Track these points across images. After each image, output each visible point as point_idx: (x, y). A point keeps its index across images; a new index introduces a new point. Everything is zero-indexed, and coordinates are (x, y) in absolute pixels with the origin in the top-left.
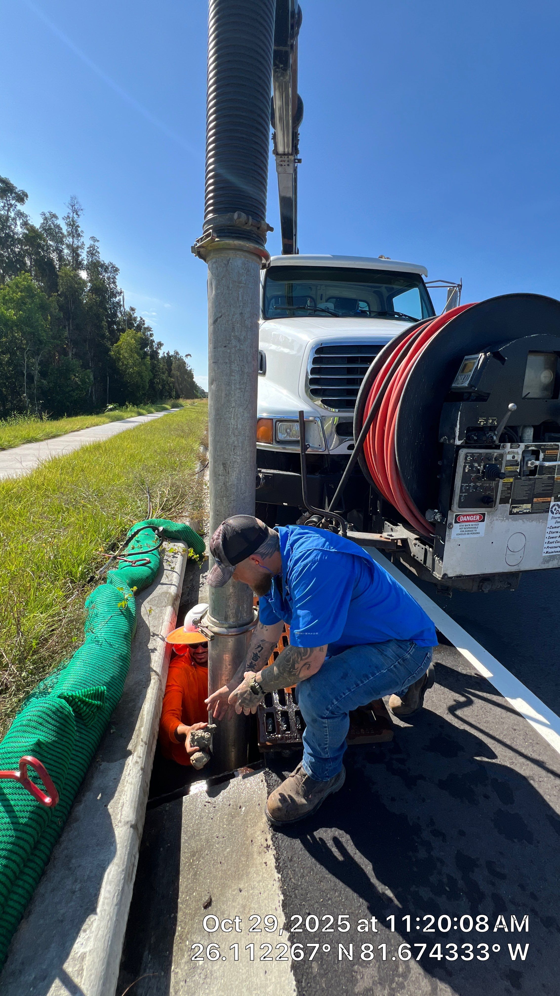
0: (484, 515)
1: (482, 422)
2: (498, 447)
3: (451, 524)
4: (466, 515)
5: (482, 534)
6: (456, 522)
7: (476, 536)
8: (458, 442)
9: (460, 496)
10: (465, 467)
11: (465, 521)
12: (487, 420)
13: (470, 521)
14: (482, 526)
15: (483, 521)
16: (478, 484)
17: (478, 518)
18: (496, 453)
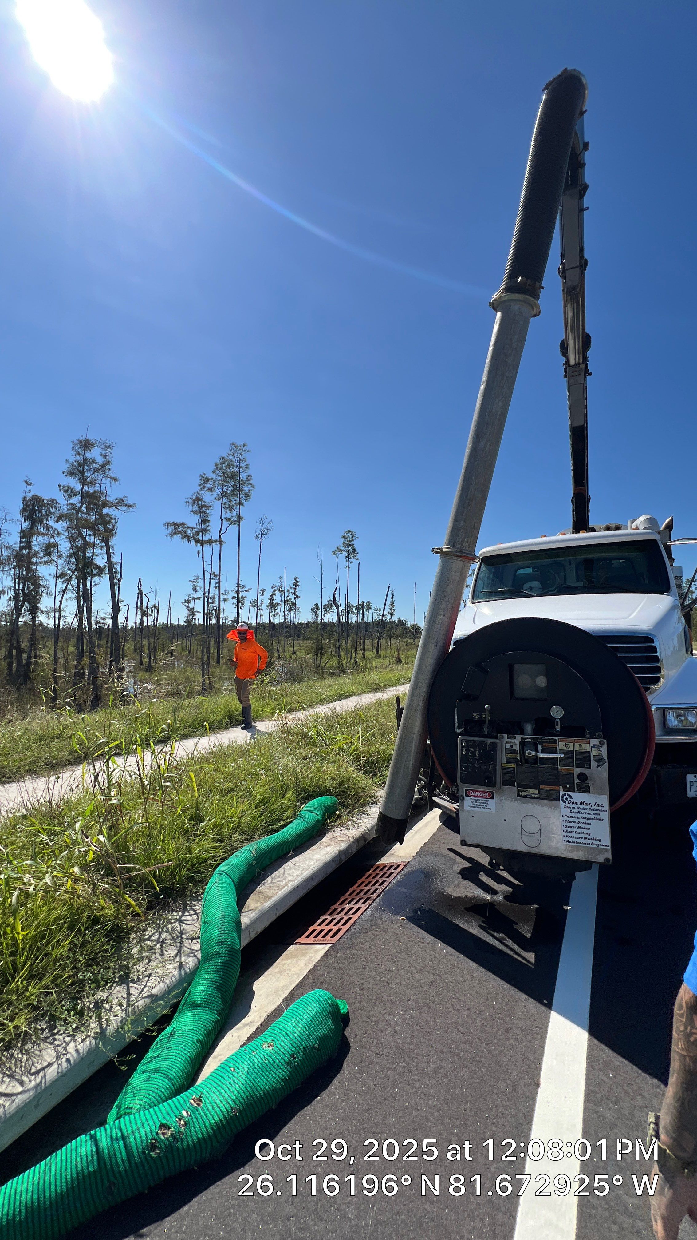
0: (492, 793)
1: (476, 716)
2: (496, 738)
3: (462, 796)
4: (476, 791)
5: (493, 809)
6: (467, 795)
7: (487, 811)
8: (458, 731)
9: (461, 773)
10: (462, 750)
11: (475, 796)
12: (481, 715)
13: (479, 797)
14: (492, 803)
15: (492, 798)
16: (477, 766)
17: (487, 795)
18: (490, 741)
